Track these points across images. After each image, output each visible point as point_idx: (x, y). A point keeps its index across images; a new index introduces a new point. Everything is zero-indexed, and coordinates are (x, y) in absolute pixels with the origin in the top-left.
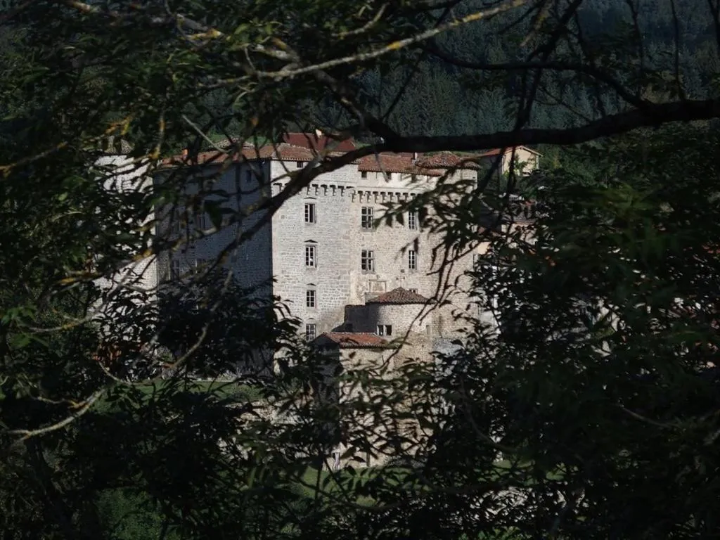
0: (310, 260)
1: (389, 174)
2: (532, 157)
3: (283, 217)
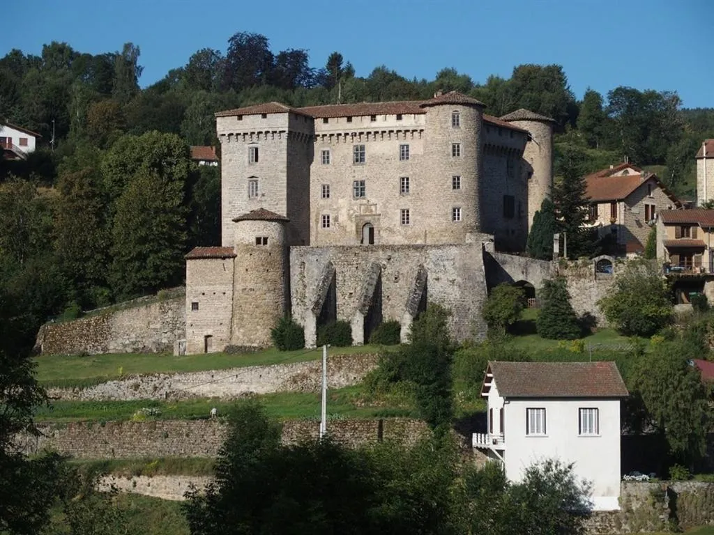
3: (230, 160)
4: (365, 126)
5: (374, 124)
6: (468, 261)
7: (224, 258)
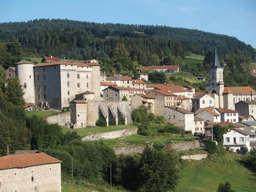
0: (68, 85)
1: (83, 67)
2: (97, 62)
3: (63, 76)
4: (81, 69)
5: (83, 69)
6: (127, 105)
7: (84, 103)
